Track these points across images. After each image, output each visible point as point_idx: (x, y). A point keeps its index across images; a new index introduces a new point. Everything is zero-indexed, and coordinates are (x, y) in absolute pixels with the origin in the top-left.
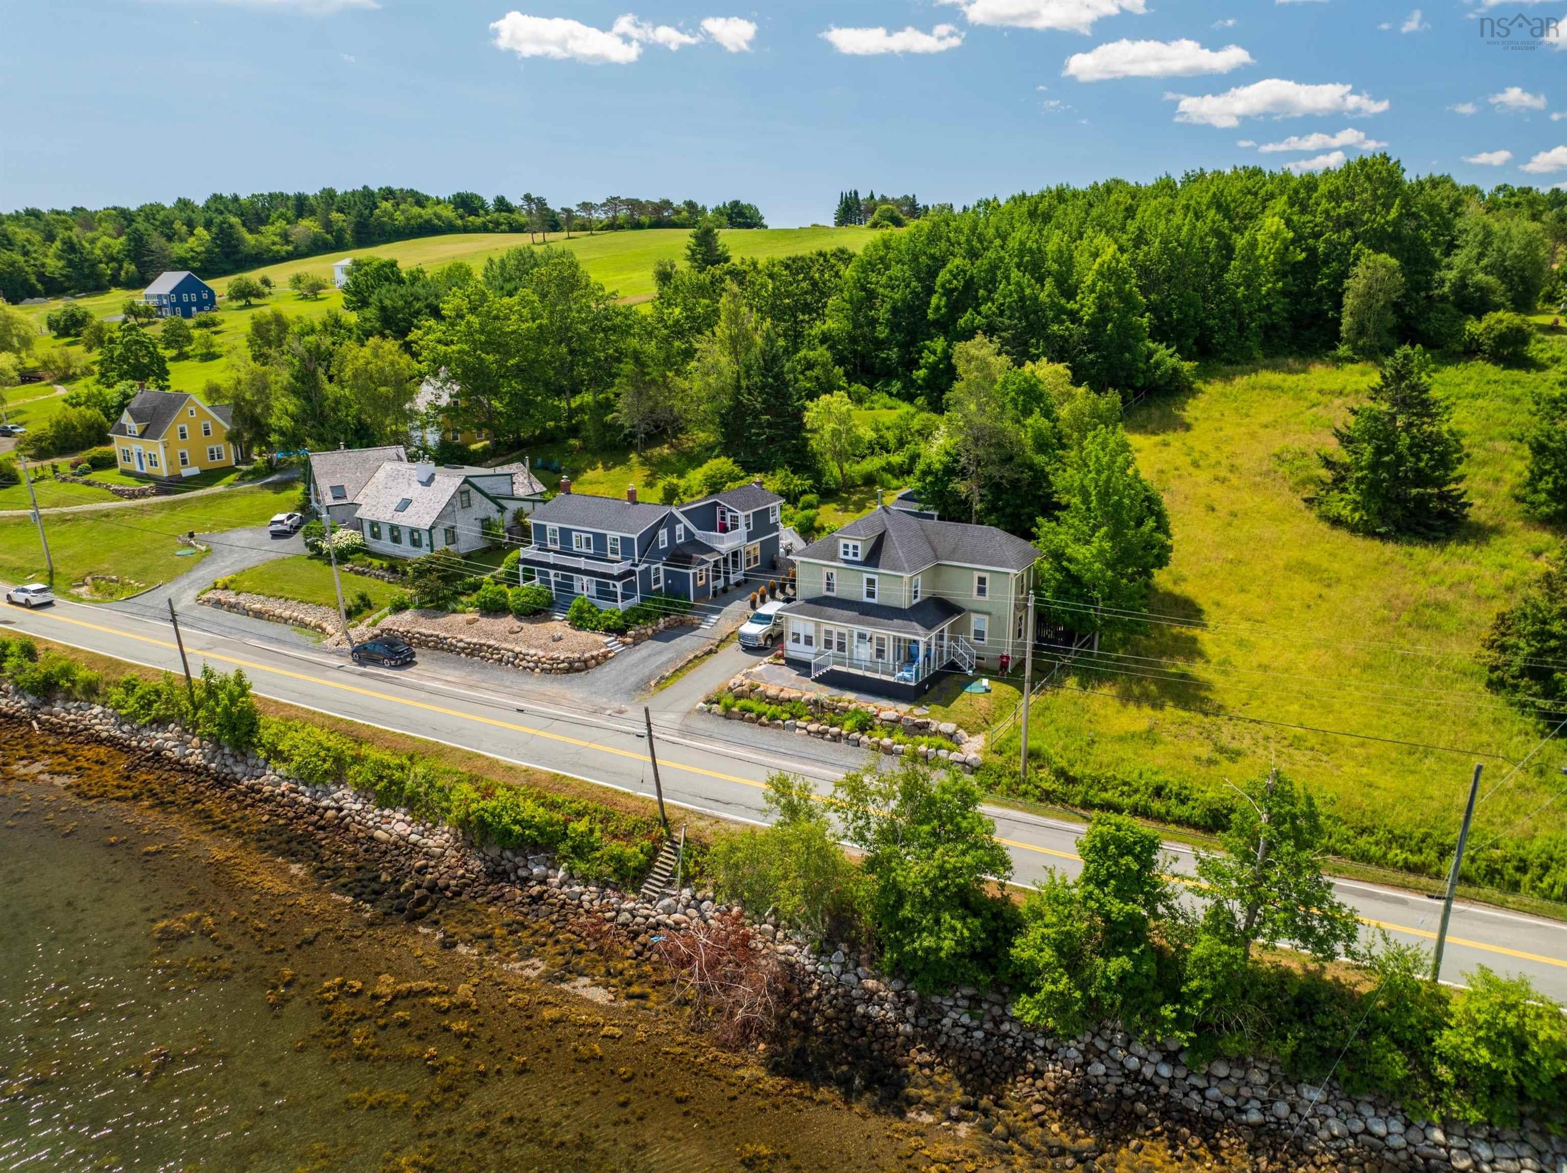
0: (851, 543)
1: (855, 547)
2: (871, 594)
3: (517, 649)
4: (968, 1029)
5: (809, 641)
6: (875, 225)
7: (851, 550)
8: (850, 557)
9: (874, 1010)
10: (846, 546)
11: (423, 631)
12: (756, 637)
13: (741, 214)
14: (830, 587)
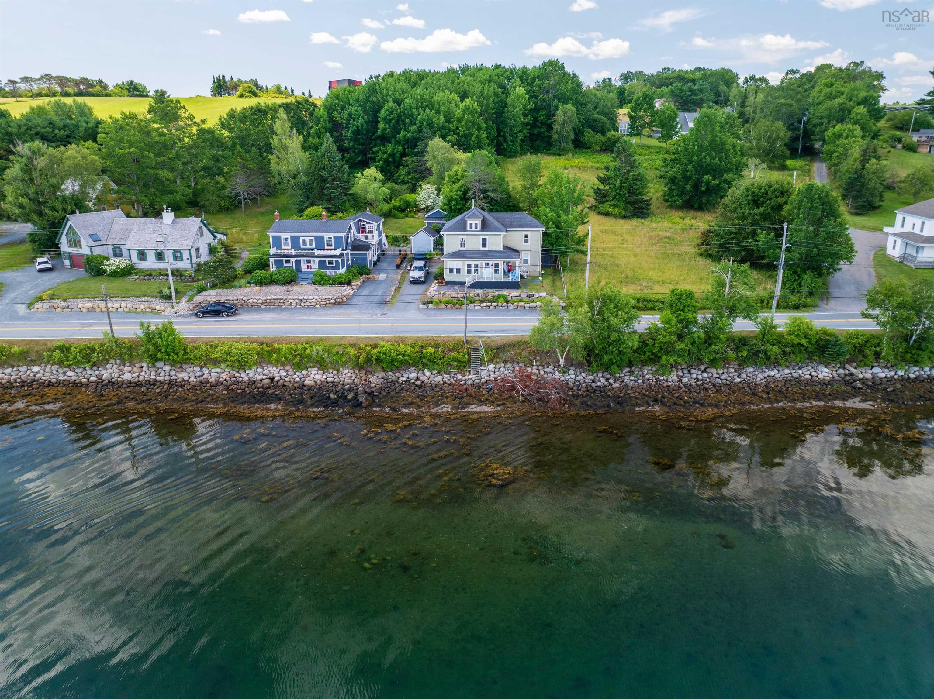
0: (474, 223)
1: (476, 224)
2: (484, 245)
3: (300, 298)
4: (635, 381)
5: (458, 271)
6: (242, 96)
7: (474, 226)
8: (474, 229)
9: (599, 384)
10: (471, 224)
11: (230, 298)
12: (420, 277)
13: (136, 89)
14: (462, 245)
